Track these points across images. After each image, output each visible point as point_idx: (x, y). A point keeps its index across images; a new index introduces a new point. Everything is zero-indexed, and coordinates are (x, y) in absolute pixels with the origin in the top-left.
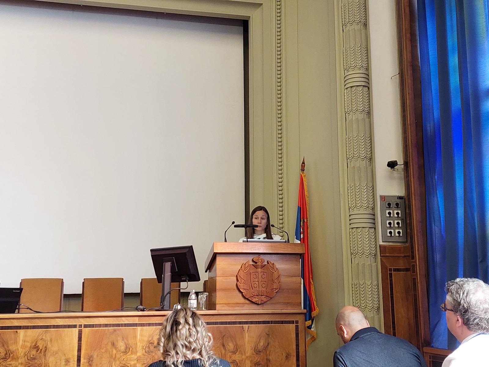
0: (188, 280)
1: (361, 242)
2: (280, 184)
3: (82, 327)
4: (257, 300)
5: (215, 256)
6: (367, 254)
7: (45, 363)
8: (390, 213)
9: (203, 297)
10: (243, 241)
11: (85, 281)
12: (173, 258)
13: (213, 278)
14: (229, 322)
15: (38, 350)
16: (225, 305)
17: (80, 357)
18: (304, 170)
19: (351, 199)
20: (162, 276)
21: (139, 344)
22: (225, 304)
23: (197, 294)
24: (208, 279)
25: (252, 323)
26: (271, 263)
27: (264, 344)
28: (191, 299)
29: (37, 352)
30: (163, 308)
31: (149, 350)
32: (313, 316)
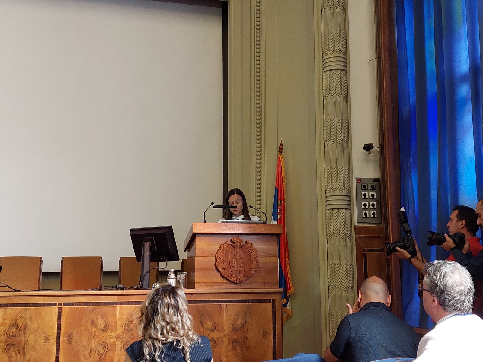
0: (167, 259)
1: (336, 223)
2: (258, 166)
3: (61, 306)
4: (235, 279)
5: (194, 237)
6: (343, 235)
7: (24, 341)
8: (365, 195)
9: (182, 276)
10: (222, 222)
11: (64, 259)
12: (153, 238)
13: (192, 257)
14: (207, 300)
15: (18, 327)
16: (203, 285)
17: (60, 335)
18: (282, 152)
19: (328, 180)
20: (141, 255)
21: (119, 322)
22: (204, 283)
23: (176, 273)
24: (186, 258)
25: (230, 301)
26: (249, 243)
27: (241, 321)
28: (170, 278)
29: (17, 330)
30: (142, 287)
31: (128, 328)
32: (288, 295)
